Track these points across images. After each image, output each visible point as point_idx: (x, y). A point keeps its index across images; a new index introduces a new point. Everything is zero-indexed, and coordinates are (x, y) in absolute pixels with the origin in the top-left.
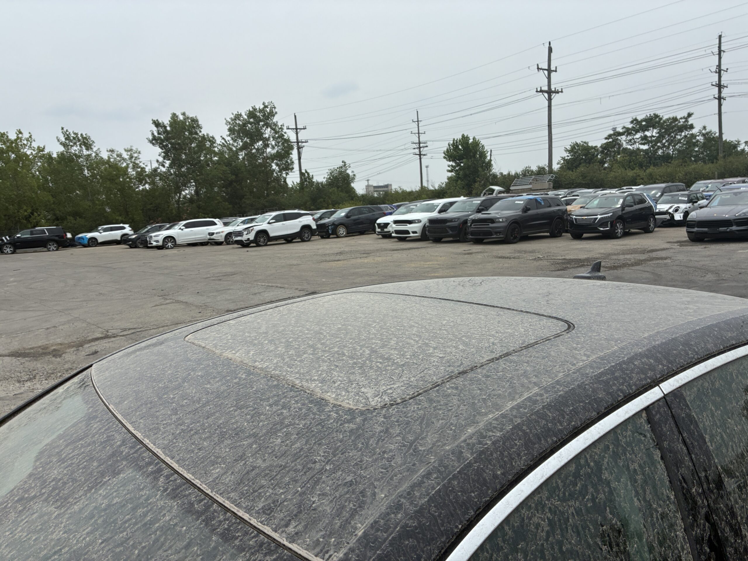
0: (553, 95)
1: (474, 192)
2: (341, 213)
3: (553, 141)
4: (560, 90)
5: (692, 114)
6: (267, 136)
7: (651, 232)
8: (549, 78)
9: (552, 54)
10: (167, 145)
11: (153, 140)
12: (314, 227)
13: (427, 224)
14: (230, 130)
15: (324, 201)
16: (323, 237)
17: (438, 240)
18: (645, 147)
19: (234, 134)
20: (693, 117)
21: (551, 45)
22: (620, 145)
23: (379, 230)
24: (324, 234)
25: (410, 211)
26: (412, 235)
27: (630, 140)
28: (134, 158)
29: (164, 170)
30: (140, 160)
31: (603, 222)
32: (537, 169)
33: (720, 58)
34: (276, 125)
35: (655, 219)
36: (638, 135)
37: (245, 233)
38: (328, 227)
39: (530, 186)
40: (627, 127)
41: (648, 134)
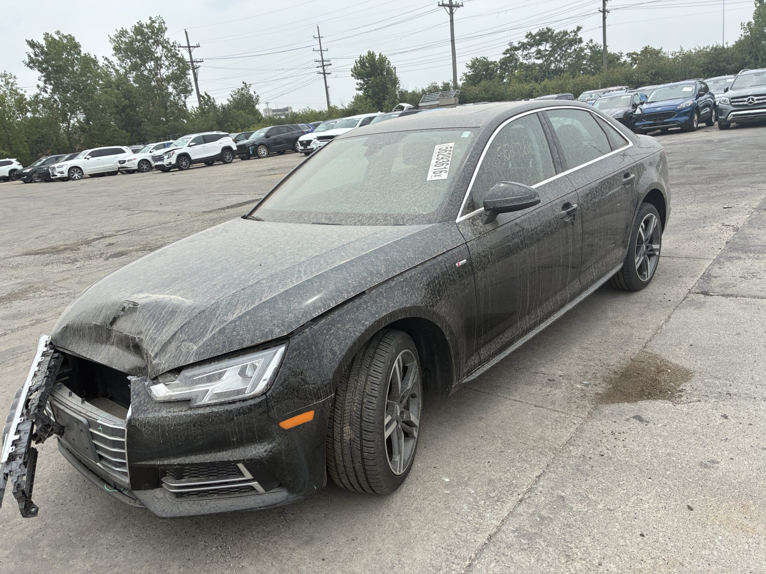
0: (454, 9)
2: (260, 133)
3: (457, 56)
4: (460, 4)
5: (581, 28)
6: (159, 55)
10: (48, 68)
11: (30, 63)
12: (235, 148)
14: (115, 49)
16: (243, 159)
18: (539, 62)
19: (121, 53)
20: (582, 30)
22: (517, 60)
23: (302, 148)
24: (245, 155)
25: (332, 127)
27: (526, 55)
28: (10, 84)
29: (46, 96)
30: (18, 86)
32: (442, 85)
34: (167, 42)
36: (534, 50)
37: (166, 157)
38: (248, 147)
39: (437, 102)
40: (522, 41)
41: (542, 48)
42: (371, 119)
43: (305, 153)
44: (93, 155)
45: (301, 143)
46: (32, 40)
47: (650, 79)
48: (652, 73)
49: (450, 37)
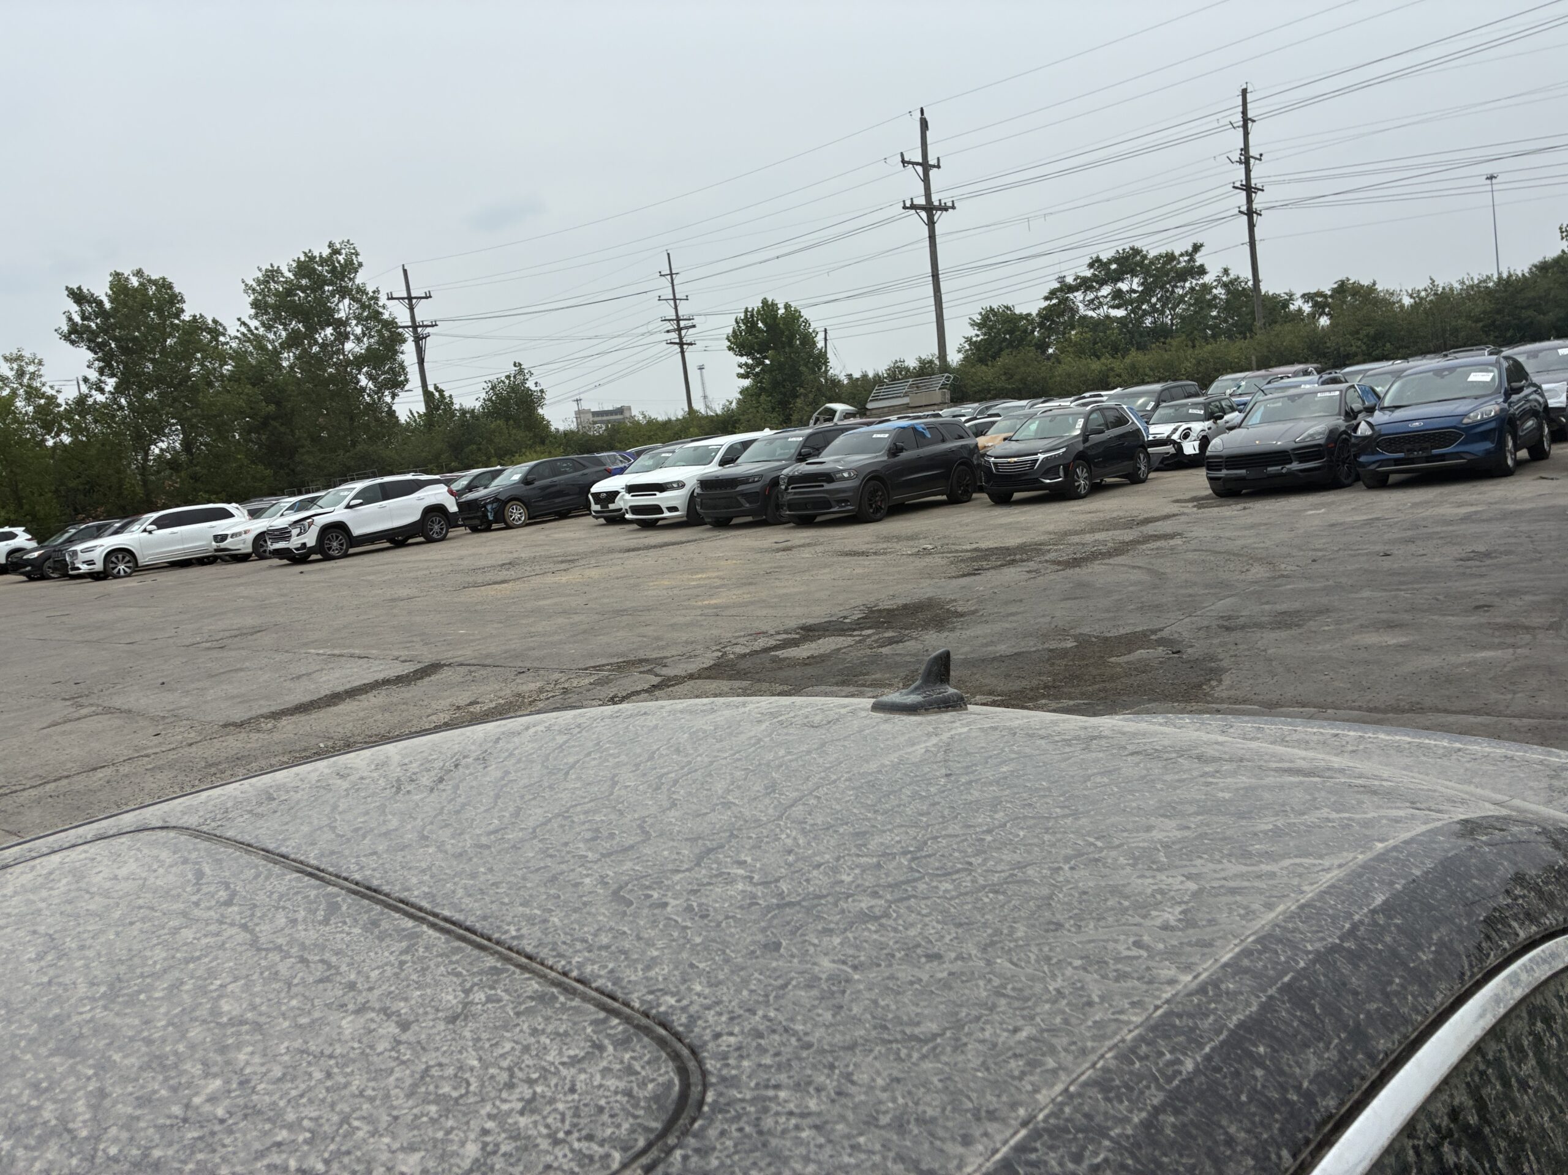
0: (937, 214)
1: (795, 417)
2: (513, 475)
3: (944, 305)
4: (950, 204)
5: (1202, 245)
6: (342, 315)
7: (1143, 481)
8: (926, 180)
9: (928, 133)
10: (105, 344)
11: (70, 333)
12: (453, 508)
13: (698, 491)
14: (255, 304)
15: (479, 449)
16: (475, 530)
17: (722, 523)
18: (1120, 313)
19: (266, 313)
20: (1203, 251)
21: (926, 115)
22: (1074, 311)
23: (597, 508)
24: (477, 522)
25: (660, 465)
26: (667, 514)
27: (1092, 301)
29: (100, 398)
30: (43, 379)
31: (1050, 468)
32: (917, 364)
33: (1246, 134)
34: (361, 290)
35: (1148, 455)
36: (1106, 290)
37: (295, 532)
38: (485, 506)
39: (906, 400)
40: (1082, 274)
41: (1124, 286)
42: (746, 445)
43: (606, 518)
44: (160, 524)
45: (596, 496)
46: (79, 288)
47: (1364, 347)
48: (1367, 335)
49: (929, 270)
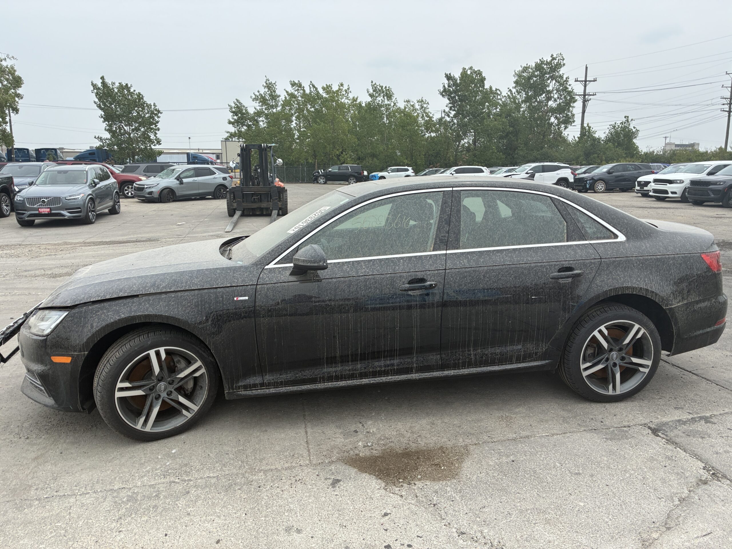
2: (604, 169)
6: (550, 88)
11: (443, 92)
12: (572, 180)
13: (689, 186)
14: (516, 82)
17: (699, 203)
19: (520, 86)
23: (638, 188)
24: (581, 188)
26: (670, 195)
28: (424, 108)
34: (561, 77)
38: (586, 181)
42: (724, 166)
43: (642, 194)
44: (457, 171)
45: (639, 183)
46: (450, 74)
